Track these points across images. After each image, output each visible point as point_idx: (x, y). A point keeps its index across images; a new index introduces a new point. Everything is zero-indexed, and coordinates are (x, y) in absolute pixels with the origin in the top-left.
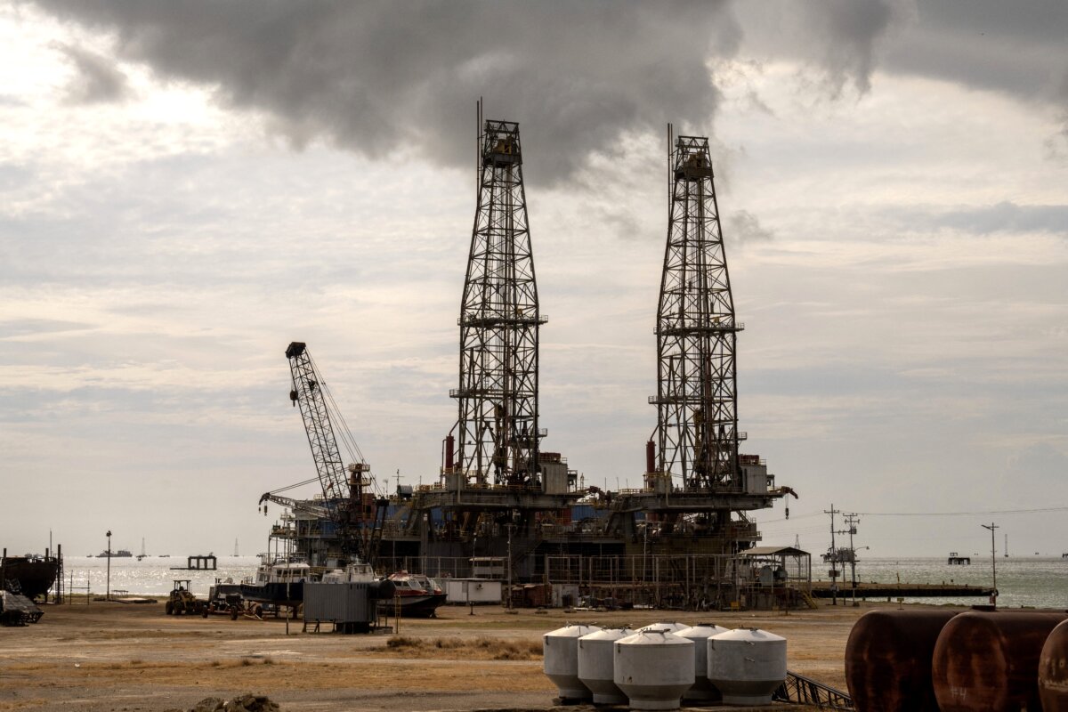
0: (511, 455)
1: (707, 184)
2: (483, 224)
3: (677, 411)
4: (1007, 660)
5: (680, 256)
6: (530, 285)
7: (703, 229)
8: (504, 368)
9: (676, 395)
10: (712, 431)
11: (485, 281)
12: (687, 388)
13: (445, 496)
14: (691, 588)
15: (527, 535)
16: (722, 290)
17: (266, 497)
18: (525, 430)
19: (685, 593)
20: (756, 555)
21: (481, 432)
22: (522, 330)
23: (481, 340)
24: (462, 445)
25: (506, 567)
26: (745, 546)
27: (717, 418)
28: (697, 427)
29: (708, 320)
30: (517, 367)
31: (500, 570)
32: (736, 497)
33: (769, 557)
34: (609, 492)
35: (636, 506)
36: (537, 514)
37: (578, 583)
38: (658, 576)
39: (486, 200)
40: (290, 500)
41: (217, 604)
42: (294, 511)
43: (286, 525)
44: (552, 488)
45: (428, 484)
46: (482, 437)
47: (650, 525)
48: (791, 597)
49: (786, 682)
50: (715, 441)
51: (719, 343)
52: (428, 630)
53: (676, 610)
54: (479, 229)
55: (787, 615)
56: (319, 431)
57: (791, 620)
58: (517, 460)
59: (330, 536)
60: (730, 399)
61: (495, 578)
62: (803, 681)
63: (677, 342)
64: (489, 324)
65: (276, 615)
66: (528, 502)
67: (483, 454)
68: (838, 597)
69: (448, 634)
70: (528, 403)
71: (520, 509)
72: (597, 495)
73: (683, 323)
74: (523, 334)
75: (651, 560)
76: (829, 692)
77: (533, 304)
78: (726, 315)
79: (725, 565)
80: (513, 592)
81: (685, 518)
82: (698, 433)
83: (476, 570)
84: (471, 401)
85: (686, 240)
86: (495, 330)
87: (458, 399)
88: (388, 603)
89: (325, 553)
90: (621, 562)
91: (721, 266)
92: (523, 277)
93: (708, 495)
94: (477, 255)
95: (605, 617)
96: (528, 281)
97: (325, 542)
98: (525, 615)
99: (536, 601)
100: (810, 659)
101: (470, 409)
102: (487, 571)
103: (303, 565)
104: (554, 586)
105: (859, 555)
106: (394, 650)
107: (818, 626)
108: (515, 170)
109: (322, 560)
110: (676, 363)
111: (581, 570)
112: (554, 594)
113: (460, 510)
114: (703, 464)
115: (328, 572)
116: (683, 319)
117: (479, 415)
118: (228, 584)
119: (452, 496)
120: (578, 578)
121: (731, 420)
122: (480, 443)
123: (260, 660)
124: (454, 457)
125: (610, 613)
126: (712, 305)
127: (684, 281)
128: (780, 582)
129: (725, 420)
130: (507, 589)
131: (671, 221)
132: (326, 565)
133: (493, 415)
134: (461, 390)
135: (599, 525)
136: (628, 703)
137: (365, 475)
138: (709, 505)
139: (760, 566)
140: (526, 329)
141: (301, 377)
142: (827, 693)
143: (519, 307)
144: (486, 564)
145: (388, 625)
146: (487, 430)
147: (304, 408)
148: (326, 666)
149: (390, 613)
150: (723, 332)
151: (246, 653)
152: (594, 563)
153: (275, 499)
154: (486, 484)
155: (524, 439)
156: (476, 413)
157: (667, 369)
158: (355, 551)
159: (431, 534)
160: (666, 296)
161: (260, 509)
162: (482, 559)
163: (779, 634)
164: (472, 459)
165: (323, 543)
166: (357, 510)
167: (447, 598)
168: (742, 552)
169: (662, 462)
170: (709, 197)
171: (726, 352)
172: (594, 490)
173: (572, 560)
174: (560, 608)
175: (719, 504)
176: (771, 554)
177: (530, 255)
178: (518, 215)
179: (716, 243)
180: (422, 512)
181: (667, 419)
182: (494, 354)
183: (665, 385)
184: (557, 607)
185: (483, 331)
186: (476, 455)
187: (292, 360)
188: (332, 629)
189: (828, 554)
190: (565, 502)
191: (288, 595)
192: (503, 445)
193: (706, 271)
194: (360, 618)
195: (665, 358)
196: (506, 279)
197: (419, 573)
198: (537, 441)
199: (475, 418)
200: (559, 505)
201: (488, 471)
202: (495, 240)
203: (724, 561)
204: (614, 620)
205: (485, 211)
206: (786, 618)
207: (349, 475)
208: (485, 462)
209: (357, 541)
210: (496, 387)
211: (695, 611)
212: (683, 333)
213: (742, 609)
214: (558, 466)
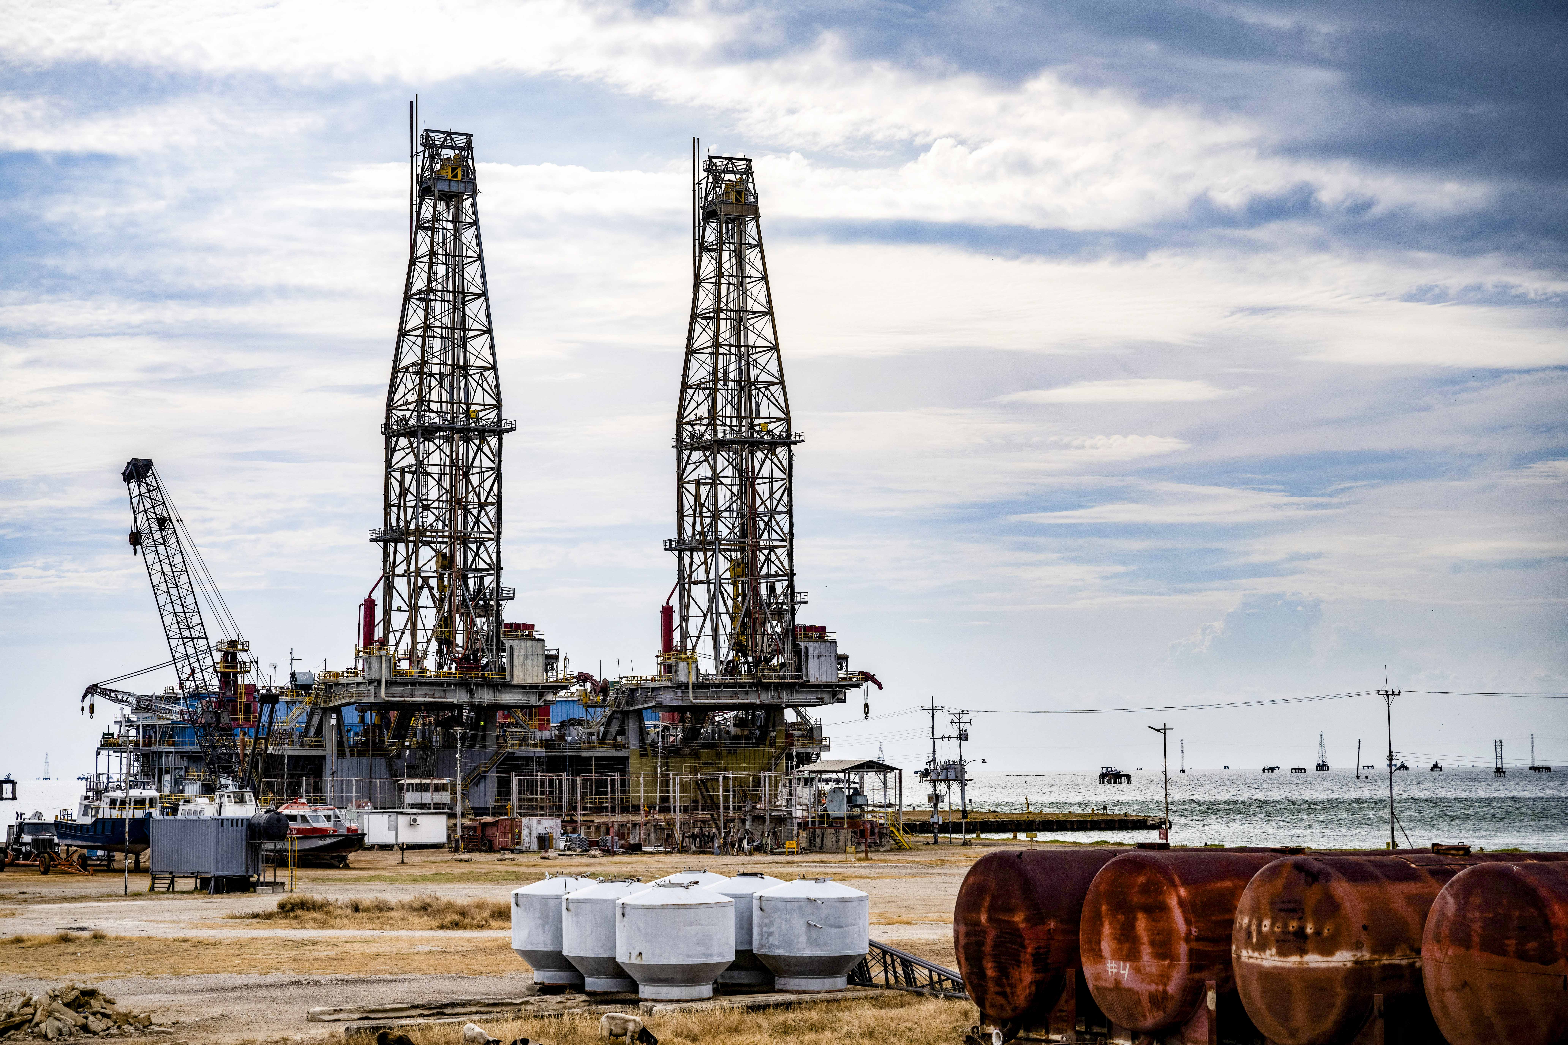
0: (461, 627)
1: (750, 227)
2: (419, 284)
3: (706, 563)
4: (1188, 922)
5: (710, 333)
6: (489, 375)
7: (744, 293)
8: (451, 497)
9: (704, 538)
10: (756, 590)
11: (422, 368)
12: (721, 527)
13: (362, 688)
14: (727, 821)
15: (483, 746)
16: (773, 384)
17: (92, 690)
18: (480, 589)
19: (718, 829)
20: (821, 772)
21: (415, 592)
22: (477, 442)
23: (417, 457)
24: (387, 612)
25: (454, 792)
26: (806, 758)
27: (764, 572)
28: (734, 584)
29: (752, 427)
30: (470, 496)
31: (444, 797)
32: (791, 688)
33: (841, 776)
34: (605, 680)
35: (645, 702)
36: (500, 713)
37: (560, 815)
38: (678, 804)
39: (423, 248)
40: (129, 694)
41: (18, 852)
42: (135, 711)
43: (123, 733)
44: (522, 676)
45: (337, 670)
46: (417, 599)
47: (666, 728)
48: (873, 833)
49: (868, 957)
50: (761, 605)
51: (768, 461)
52: (339, 886)
53: (705, 853)
54: (413, 291)
55: (866, 859)
56: (173, 591)
57: (873, 867)
58: (471, 634)
59: (188, 748)
60: (785, 543)
61: (438, 808)
62: (892, 955)
63: (706, 460)
64: (428, 433)
65: (108, 865)
66: (486, 697)
67: (420, 625)
68: (940, 832)
69: (367, 894)
70: (486, 549)
71: (471, 705)
72: (588, 685)
73: (715, 432)
74: (479, 448)
75: (668, 781)
76: (930, 971)
77: (494, 403)
78: (778, 419)
79: (777, 786)
80: (464, 828)
81: (717, 719)
82: (736, 594)
83: (410, 797)
84: (401, 547)
85: (719, 310)
86: (437, 441)
87: (382, 544)
88: (278, 847)
89: (182, 773)
90: (624, 784)
91: (770, 349)
92: (479, 363)
93: (751, 685)
94: (410, 331)
95: (601, 865)
96: (487, 369)
97: (182, 757)
98: (482, 862)
99: (498, 842)
100: (900, 923)
101: (399, 558)
102: (426, 798)
103: (150, 792)
104: (525, 821)
105: (971, 770)
106: (286, 917)
107: (913, 875)
108: (467, 204)
109: (177, 783)
110: (704, 490)
111: (564, 796)
112: (525, 832)
113: (383, 708)
114: (743, 638)
115: (187, 802)
116: (715, 425)
117: (412, 568)
118: (36, 821)
119: (372, 688)
120: (561, 808)
121: (785, 575)
122: (414, 608)
123: (86, 934)
124: (376, 629)
125: (608, 859)
126: (758, 405)
127: (716, 370)
128: (857, 811)
129: (777, 575)
130: (455, 825)
131: (698, 282)
132: (182, 792)
133: (434, 568)
134: (386, 531)
135: (591, 730)
136: (636, 991)
137: (242, 656)
138: (753, 699)
139: (827, 787)
140: (483, 440)
141: (145, 511)
142: (926, 972)
143: (473, 408)
144: (425, 788)
145: (278, 880)
146: (426, 590)
147: (151, 557)
148: (185, 941)
149: (280, 861)
150: (772, 445)
151: (64, 923)
152: (584, 786)
153: (106, 693)
154: (423, 671)
155: (481, 602)
156: (409, 565)
157: (692, 500)
158: (228, 770)
159: (340, 744)
160: (690, 391)
161: (83, 709)
162: (417, 781)
163: (857, 886)
164: (403, 633)
165: (178, 758)
166: (229, 708)
167: (366, 839)
168: (801, 768)
169: (684, 637)
170: (754, 246)
171: (778, 474)
172: (583, 678)
173: (551, 782)
174: (534, 852)
175: (766, 698)
176: (843, 771)
177: (489, 331)
178: (472, 271)
179: (764, 314)
180: (327, 711)
181: (691, 573)
182: (436, 477)
183: (688, 522)
184: (528, 851)
185: (419, 443)
186: (408, 627)
187: (131, 485)
188: (193, 887)
189: (926, 770)
190: (540, 696)
191: (127, 837)
192: (450, 611)
193: (749, 355)
194: (236, 870)
195: (689, 482)
196: (453, 365)
197: (323, 802)
198: (499, 605)
199: (407, 574)
200: (533, 700)
201: (425, 651)
202: (438, 308)
203: (775, 782)
204: (615, 869)
205: (421, 265)
206: (866, 864)
207: (218, 657)
208: (421, 636)
209: (230, 756)
210: (440, 526)
211: (733, 855)
212: (716, 446)
213: (802, 851)
214: (529, 643)
